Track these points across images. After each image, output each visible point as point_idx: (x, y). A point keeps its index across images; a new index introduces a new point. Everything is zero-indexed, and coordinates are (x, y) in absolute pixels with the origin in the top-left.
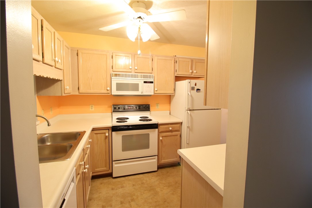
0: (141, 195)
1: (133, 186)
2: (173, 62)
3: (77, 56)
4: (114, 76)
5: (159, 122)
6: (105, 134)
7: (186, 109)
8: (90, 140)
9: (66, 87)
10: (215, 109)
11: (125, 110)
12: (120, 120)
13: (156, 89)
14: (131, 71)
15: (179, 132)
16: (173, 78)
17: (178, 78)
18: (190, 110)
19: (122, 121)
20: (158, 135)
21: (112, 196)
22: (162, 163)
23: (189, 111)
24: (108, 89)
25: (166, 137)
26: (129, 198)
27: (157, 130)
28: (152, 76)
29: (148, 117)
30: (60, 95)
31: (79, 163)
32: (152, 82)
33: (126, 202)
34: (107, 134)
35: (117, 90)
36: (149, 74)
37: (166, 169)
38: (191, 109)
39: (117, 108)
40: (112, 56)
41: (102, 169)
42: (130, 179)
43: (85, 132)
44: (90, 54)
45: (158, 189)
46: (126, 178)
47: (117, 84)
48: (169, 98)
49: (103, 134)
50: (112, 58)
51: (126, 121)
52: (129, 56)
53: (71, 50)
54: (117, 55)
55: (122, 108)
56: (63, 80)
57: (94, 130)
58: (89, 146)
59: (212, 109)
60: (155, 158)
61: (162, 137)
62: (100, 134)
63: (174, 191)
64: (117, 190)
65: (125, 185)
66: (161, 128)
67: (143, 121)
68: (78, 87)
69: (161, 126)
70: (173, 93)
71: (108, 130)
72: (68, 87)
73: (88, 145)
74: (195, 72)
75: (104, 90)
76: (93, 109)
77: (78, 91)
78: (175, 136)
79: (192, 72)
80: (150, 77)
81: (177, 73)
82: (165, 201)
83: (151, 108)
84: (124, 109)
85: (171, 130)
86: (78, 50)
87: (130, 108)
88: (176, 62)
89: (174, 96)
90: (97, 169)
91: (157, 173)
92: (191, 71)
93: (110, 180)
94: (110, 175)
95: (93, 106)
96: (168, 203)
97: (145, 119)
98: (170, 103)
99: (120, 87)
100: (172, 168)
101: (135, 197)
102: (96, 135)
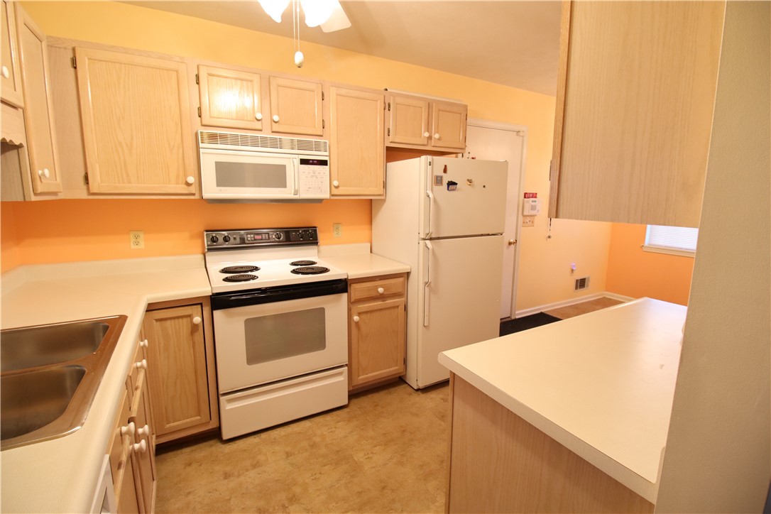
0: (315, 479)
1: (288, 456)
2: (380, 105)
3: (73, 70)
4: (206, 141)
5: (349, 274)
6: (189, 319)
7: (422, 236)
8: (142, 343)
9: (40, 172)
10: (488, 235)
11: (243, 245)
12: (234, 274)
13: (335, 183)
14: (260, 128)
15: (403, 299)
16: (381, 153)
17: (394, 153)
18: (431, 239)
19: (242, 278)
20: (349, 310)
21: (228, 498)
22: (360, 382)
23: (428, 242)
24: (191, 179)
25: (369, 315)
26: (282, 496)
27: (345, 296)
28: (322, 146)
29: (313, 263)
30: (20, 199)
31: (118, 430)
32: (324, 163)
33: (274, 509)
34: (197, 319)
35: (218, 185)
36: (313, 139)
37: (370, 396)
38: (433, 236)
39: (221, 240)
40: (197, 77)
41: (187, 422)
42: (275, 438)
43: (122, 320)
44: (121, 63)
45: (359, 457)
46: (263, 435)
47: (219, 166)
48: (369, 208)
49: (185, 320)
50: (198, 83)
51: (254, 278)
52: (251, 81)
53: (50, 46)
54: (213, 72)
55: (235, 239)
56: (25, 145)
57: (151, 308)
58: (144, 362)
59: (482, 235)
60: (340, 374)
61: (359, 314)
62: (173, 321)
63: (402, 456)
64: (239, 476)
65: (261, 458)
66: (356, 290)
67: (303, 273)
68: (83, 174)
69: (354, 286)
70: (382, 193)
71: (199, 306)
72: (47, 172)
73: (141, 361)
74: (437, 136)
75: (177, 183)
76: (142, 245)
77: (84, 187)
78: (392, 310)
79: (430, 138)
80: (317, 147)
81: (391, 138)
82: (384, 488)
83: (320, 236)
84: (243, 240)
85: (381, 294)
86: (74, 49)
87: (259, 237)
88: (388, 107)
89: (384, 201)
90: (172, 424)
91: (349, 412)
92: (427, 134)
93: (213, 449)
94: (215, 435)
95: (142, 235)
96: (393, 490)
97: (307, 269)
98: (371, 223)
99: (227, 173)
100: (386, 391)
101: (297, 490)
102: (158, 323)
